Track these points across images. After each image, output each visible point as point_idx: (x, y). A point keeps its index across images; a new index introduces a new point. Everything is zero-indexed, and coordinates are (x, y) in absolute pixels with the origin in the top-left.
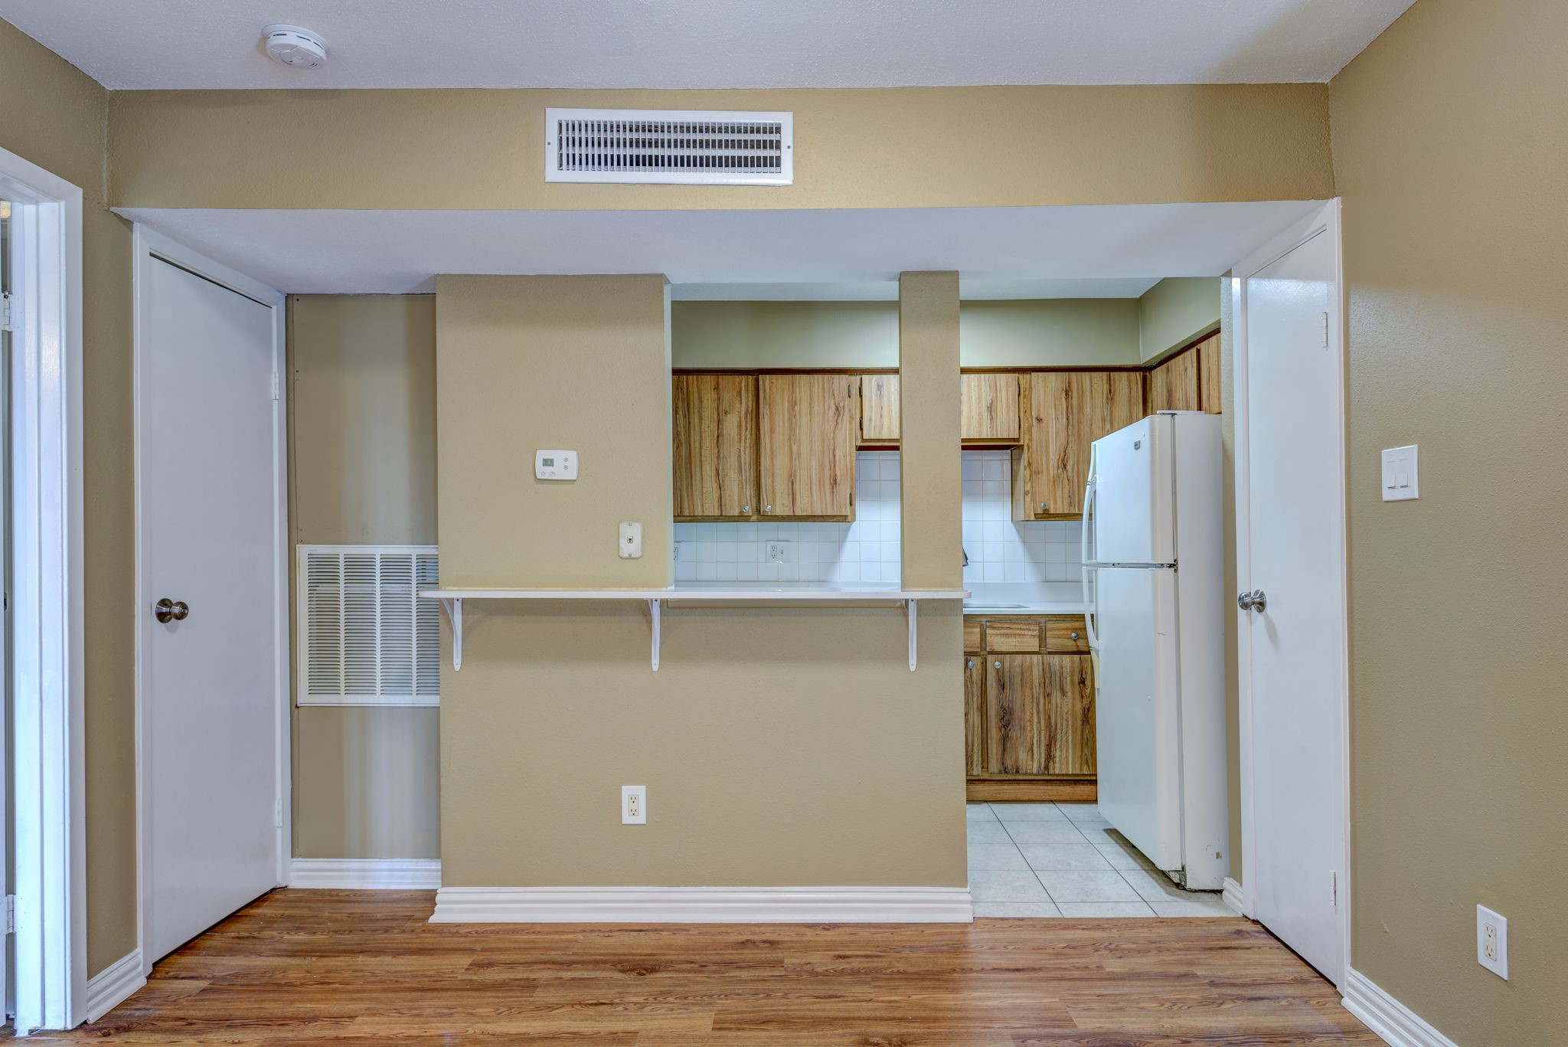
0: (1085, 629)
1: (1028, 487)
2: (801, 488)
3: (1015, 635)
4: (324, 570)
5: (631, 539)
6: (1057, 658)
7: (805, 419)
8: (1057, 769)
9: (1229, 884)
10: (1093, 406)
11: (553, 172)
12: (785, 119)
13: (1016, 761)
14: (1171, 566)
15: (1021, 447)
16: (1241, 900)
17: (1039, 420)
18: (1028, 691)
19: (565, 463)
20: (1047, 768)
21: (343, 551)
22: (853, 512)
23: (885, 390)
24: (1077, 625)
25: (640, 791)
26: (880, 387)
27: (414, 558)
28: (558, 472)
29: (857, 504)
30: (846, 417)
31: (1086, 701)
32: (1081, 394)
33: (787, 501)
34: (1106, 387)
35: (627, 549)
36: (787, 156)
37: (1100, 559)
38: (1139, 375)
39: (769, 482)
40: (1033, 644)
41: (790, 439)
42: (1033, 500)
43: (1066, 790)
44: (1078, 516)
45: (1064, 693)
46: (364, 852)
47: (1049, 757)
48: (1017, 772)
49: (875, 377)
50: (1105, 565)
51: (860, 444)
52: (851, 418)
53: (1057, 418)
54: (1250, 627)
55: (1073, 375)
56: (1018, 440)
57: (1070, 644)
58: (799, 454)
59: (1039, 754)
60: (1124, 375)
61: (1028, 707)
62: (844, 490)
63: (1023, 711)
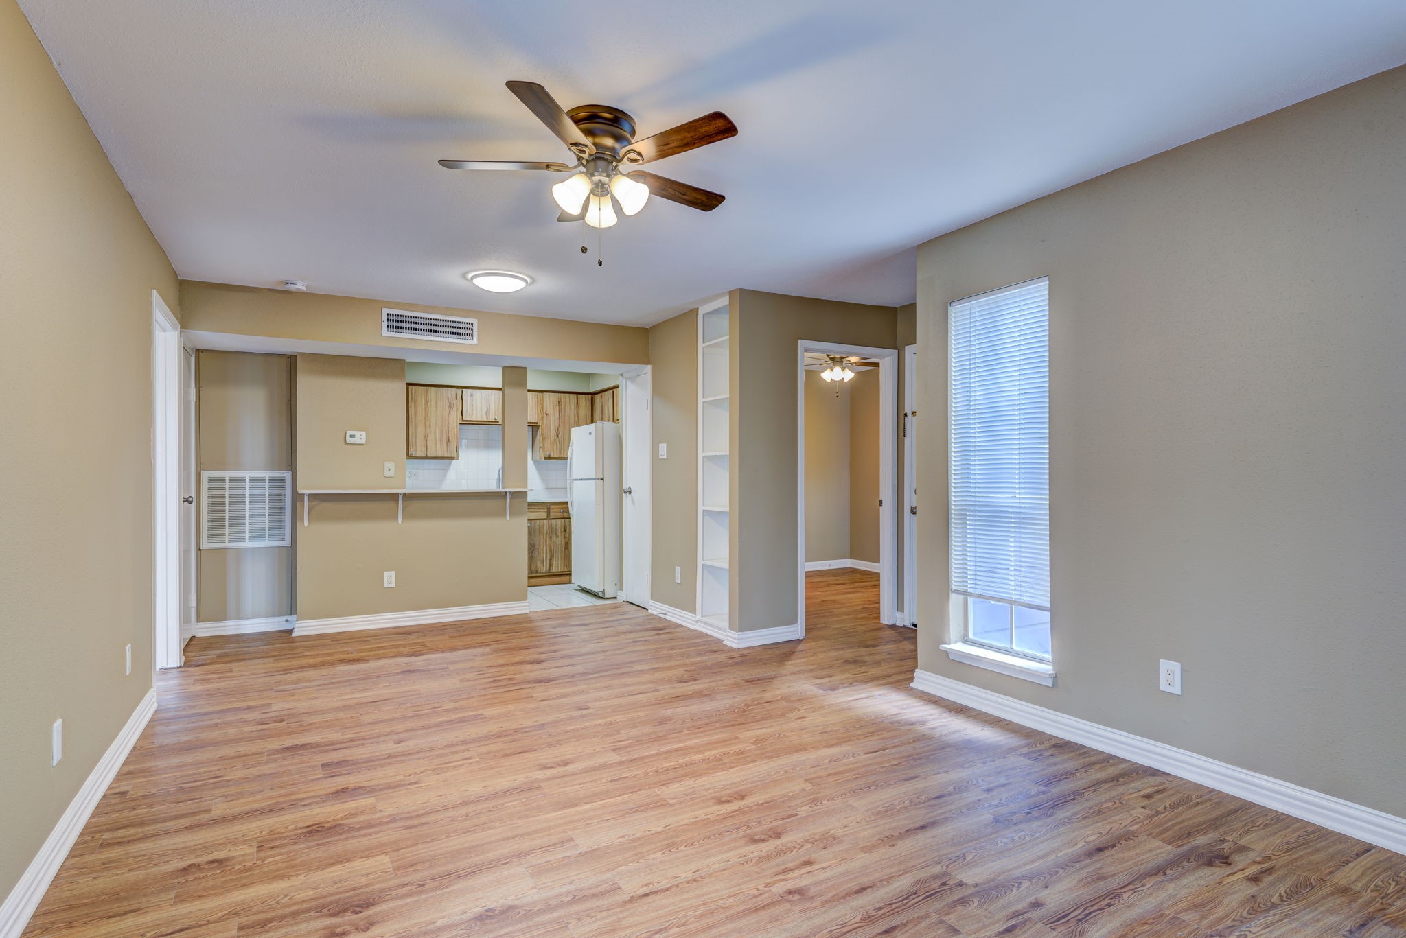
0: (568, 508)
1: (541, 445)
2: (431, 444)
3: (536, 512)
4: (217, 484)
5: (390, 468)
6: (554, 521)
7: (433, 409)
8: (554, 569)
9: (619, 593)
10: (570, 409)
11: (384, 332)
12: (475, 321)
13: (537, 566)
14: (602, 479)
15: (539, 426)
16: (623, 596)
17: (547, 414)
18: (542, 537)
19: (360, 437)
20: (549, 569)
21: (227, 474)
22: (458, 454)
23: (474, 398)
24: (565, 506)
25: (393, 573)
26: (472, 395)
27: (267, 477)
28: (357, 440)
29: (460, 451)
30: (455, 409)
31: (567, 539)
32: (565, 403)
33: (424, 449)
34: (576, 401)
35: (387, 473)
36: (475, 335)
37: (575, 477)
38: (590, 396)
39: (414, 440)
40: (544, 515)
41: (425, 418)
42: (544, 451)
43: (557, 579)
44: (566, 458)
45: (557, 536)
46: (239, 616)
47: (551, 565)
48: (537, 572)
49: (469, 390)
50: (576, 480)
51: (461, 422)
52: (457, 409)
53: (555, 414)
54: (627, 499)
55: (562, 395)
56: (537, 423)
57: (560, 515)
58: (430, 426)
59: (546, 564)
60: (584, 396)
61: (542, 543)
62: (453, 444)
63: (540, 545)
